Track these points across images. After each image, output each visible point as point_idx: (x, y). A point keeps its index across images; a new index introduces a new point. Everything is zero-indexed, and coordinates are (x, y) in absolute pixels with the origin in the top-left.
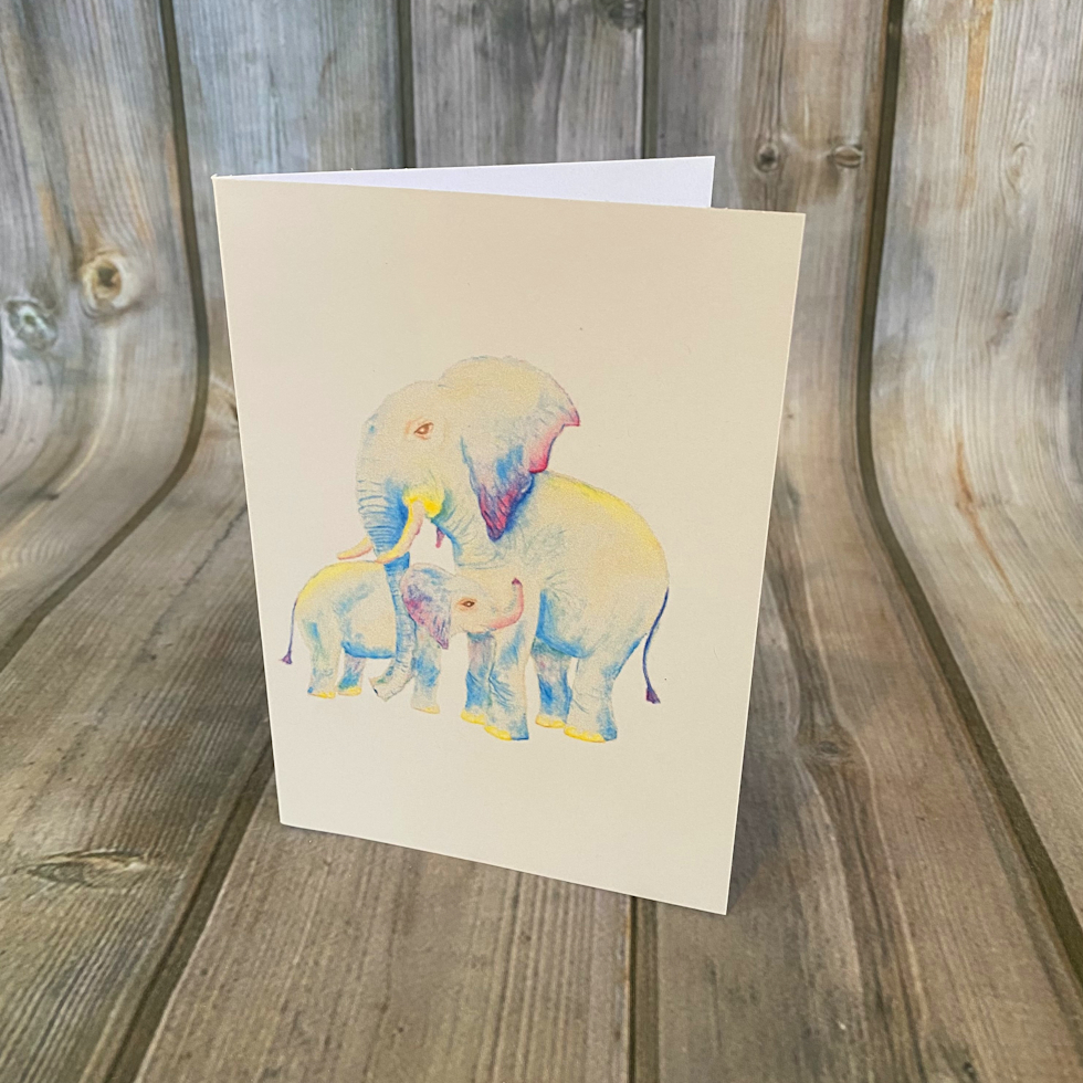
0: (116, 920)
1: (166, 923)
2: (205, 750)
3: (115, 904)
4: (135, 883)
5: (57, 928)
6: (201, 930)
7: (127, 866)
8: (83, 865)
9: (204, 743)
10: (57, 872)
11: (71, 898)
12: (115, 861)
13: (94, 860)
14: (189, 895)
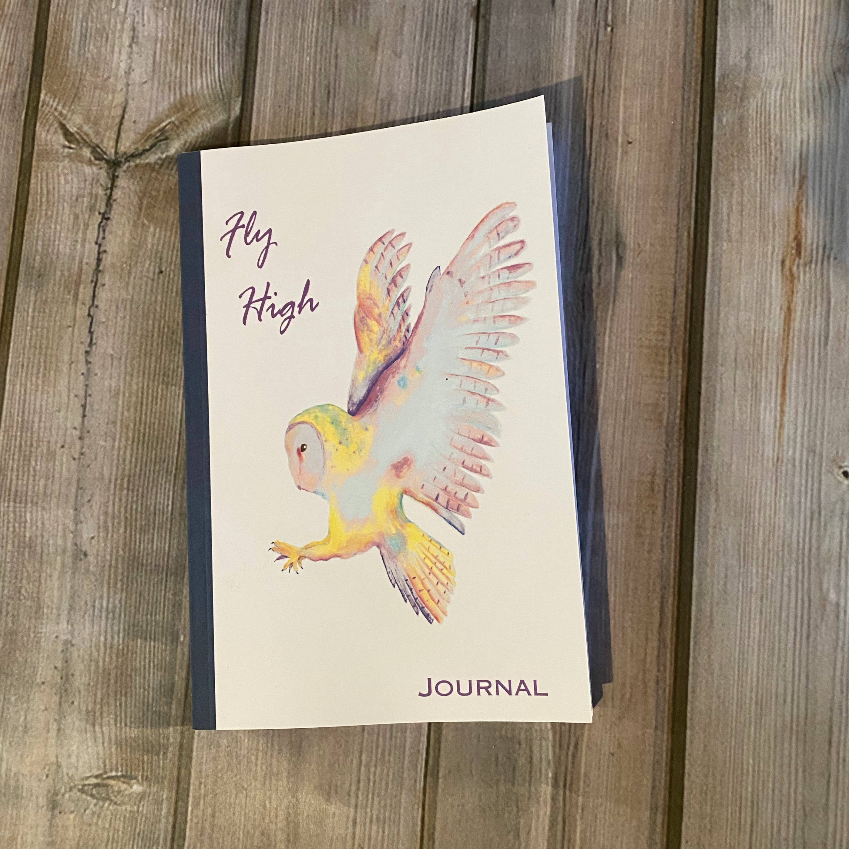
0: (138, 830)
1: (165, 834)
2: (149, 673)
3: (133, 817)
4: (140, 802)
5: (108, 836)
6: (184, 839)
7: (131, 787)
8: (106, 786)
9: (147, 666)
10: (94, 792)
11: (109, 812)
12: (124, 783)
13: (112, 782)
14: (172, 811)
